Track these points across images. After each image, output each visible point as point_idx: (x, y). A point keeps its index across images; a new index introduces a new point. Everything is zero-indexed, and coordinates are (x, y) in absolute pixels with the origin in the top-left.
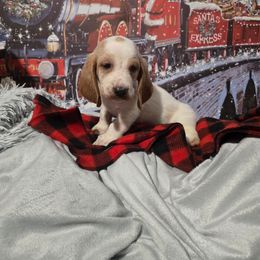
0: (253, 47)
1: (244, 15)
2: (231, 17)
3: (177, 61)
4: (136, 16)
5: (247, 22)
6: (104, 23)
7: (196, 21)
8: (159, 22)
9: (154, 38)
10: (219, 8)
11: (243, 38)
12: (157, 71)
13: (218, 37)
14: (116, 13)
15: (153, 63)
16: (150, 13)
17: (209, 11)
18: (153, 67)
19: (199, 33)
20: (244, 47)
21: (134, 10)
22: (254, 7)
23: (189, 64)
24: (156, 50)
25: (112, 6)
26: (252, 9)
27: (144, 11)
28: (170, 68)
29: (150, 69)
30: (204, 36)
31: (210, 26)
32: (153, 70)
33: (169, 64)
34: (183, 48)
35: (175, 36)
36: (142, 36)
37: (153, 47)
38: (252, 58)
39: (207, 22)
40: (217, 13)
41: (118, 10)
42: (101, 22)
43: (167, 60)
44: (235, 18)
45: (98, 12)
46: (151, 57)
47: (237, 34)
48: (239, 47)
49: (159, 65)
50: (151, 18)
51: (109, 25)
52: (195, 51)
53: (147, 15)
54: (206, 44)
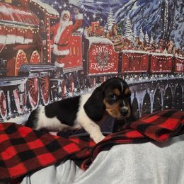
0: (136, 74)
1: (130, 49)
2: (120, 50)
3: (81, 84)
4: (46, 46)
5: (132, 54)
6: (19, 51)
7: (94, 53)
8: (66, 52)
9: (62, 65)
10: (111, 43)
11: (130, 67)
12: (66, 92)
13: (111, 65)
14: (30, 44)
15: (62, 86)
16: (58, 44)
17: (104, 44)
18: (62, 89)
19: (97, 62)
20: (130, 74)
21: (44, 42)
22: (137, 42)
23: (90, 87)
24: (64, 75)
25: (25, 38)
26: (136, 44)
27: (53, 43)
28: (76, 90)
29: (60, 90)
30: (100, 64)
31: (105, 57)
32: (63, 92)
33: (75, 87)
34: (85, 74)
35: (79, 64)
36: (52, 64)
37: (62, 73)
38: (136, 82)
39: (103, 54)
40: (110, 46)
41: (31, 41)
42: (17, 51)
43: (73, 84)
44: (123, 51)
45: (14, 42)
46: (60, 81)
47: (125, 64)
48: (126, 74)
49: (67, 87)
50: (59, 49)
51: (24, 53)
52: (95, 76)
53: (55, 46)
54: (102, 71)
